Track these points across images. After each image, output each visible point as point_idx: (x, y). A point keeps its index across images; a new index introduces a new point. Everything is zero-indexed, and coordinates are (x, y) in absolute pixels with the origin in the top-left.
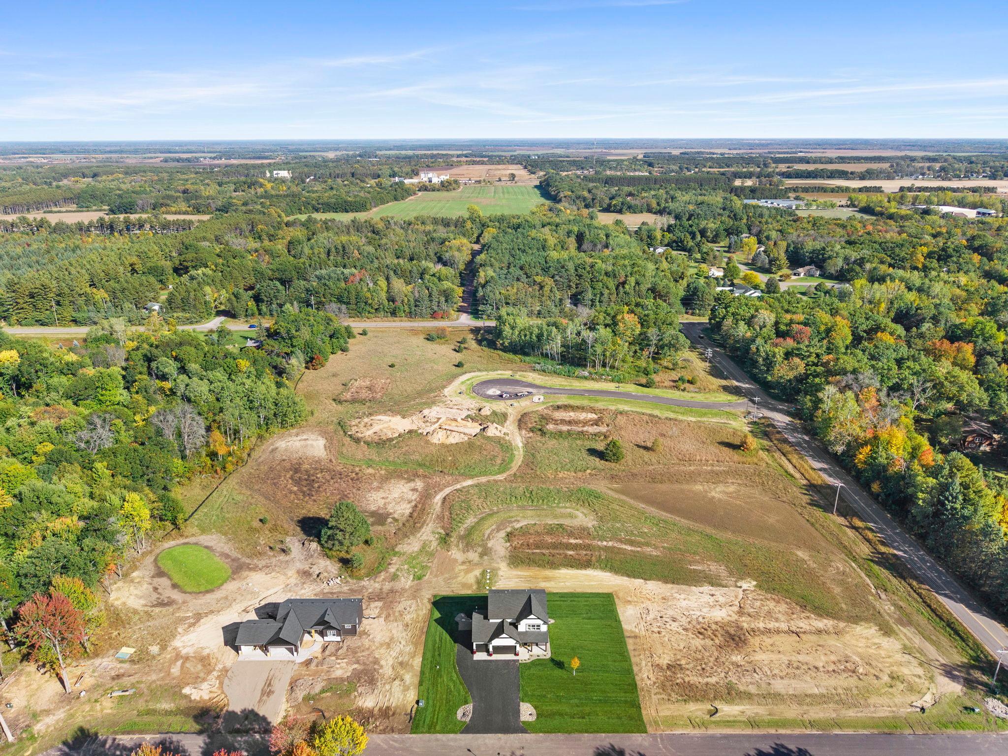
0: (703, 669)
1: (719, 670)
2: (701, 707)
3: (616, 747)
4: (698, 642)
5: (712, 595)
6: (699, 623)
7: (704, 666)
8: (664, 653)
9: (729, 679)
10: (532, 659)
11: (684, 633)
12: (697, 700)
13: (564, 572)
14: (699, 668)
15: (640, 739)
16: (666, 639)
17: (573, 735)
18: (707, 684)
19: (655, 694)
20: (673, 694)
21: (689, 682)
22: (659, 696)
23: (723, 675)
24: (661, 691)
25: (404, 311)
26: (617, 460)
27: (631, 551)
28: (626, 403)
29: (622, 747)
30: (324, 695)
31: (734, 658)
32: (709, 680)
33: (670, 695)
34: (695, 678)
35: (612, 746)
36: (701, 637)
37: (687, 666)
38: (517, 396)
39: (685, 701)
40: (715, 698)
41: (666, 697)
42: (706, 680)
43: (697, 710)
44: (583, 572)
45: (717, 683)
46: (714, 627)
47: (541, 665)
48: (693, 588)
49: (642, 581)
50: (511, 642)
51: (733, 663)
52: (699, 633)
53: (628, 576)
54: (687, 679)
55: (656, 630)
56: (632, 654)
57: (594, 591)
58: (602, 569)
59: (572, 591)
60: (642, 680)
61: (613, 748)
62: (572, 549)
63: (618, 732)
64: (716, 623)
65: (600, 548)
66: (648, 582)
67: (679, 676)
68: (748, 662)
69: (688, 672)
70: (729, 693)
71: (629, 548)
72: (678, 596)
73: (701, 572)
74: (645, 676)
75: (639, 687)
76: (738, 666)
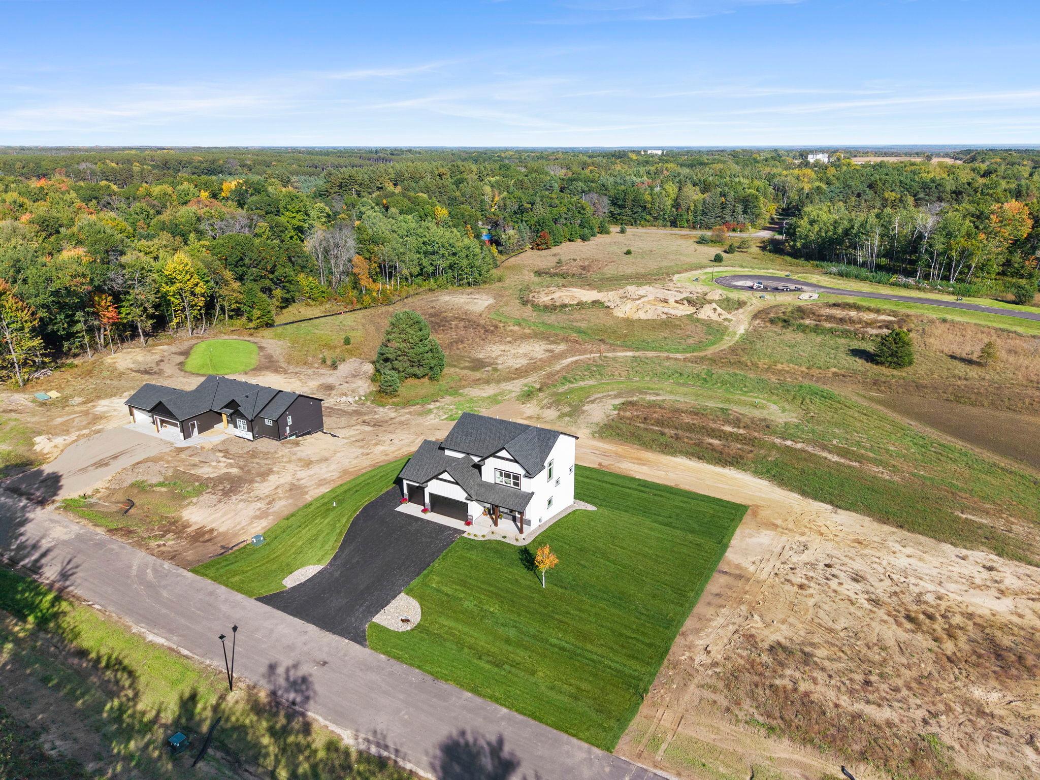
0: (867, 683)
1: (913, 701)
2: (807, 760)
3: (507, 748)
4: (892, 633)
5: (991, 569)
6: (919, 601)
7: (874, 678)
8: (783, 622)
9: (934, 729)
10: (493, 537)
11: (867, 605)
12: (806, 741)
13: (682, 461)
14: (859, 677)
15: (581, 755)
16: (811, 602)
17: (443, 685)
18: (858, 716)
19: (700, 686)
20: (747, 704)
21: (807, 694)
22: (708, 695)
23: (920, 714)
24: (721, 685)
25: (688, 221)
26: (899, 365)
27: (837, 463)
28: (962, 314)
29: (519, 754)
30: (158, 489)
31: (978, 693)
32: (871, 711)
33: (738, 703)
34: (831, 694)
35: (501, 741)
36: (909, 626)
37: (826, 664)
38: (776, 289)
39: (771, 729)
40: (863, 756)
41: (725, 703)
42: (859, 706)
43: (791, 762)
44: (718, 469)
45: (889, 724)
46: (957, 620)
47: (497, 551)
48: (947, 547)
49: (830, 507)
50: (457, 493)
51: (966, 702)
52: (909, 618)
53: (804, 494)
54: (803, 687)
55: (798, 580)
56: (705, 597)
57: (712, 495)
58: (757, 473)
59: (673, 485)
60: (690, 647)
61: (497, 748)
62: (719, 438)
63: (540, 720)
64: (970, 616)
65: (774, 446)
66: (839, 511)
67: (788, 672)
68: (1018, 715)
69: (819, 675)
70: (912, 761)
71: (835, 458)
72: (897, 547)
73: (981, 526)
74: (701, 643)
75: (670, 656)
76: (981, 713)
